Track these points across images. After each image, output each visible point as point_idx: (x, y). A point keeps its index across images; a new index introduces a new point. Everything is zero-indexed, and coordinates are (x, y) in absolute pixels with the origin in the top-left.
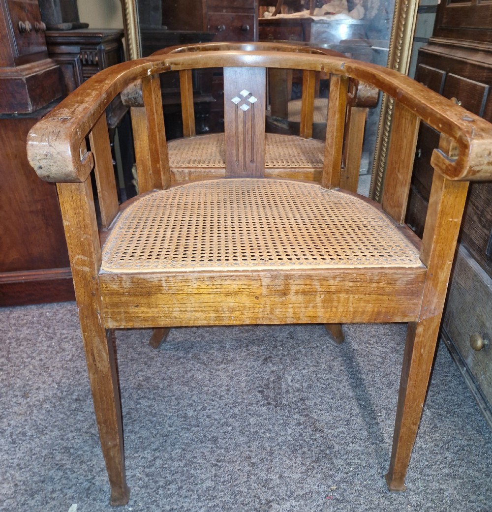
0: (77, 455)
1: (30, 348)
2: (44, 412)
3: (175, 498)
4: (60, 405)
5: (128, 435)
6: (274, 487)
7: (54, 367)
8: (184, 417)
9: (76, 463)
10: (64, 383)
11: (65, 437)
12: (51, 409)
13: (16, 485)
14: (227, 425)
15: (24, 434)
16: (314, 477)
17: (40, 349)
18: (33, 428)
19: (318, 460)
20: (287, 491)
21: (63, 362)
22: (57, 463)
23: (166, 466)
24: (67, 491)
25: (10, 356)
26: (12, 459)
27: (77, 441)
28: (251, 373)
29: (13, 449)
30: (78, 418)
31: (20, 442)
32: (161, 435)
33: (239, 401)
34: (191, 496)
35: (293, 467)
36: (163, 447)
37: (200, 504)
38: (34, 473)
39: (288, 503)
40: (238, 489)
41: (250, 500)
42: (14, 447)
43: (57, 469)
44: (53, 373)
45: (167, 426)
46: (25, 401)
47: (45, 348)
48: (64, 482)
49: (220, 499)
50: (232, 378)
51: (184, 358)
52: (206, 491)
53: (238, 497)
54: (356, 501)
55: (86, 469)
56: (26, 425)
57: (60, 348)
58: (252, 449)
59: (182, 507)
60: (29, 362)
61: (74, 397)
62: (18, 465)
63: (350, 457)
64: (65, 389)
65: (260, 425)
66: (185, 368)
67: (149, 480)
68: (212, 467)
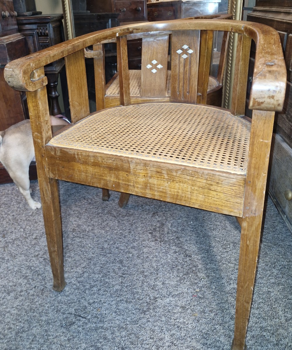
0: (35, 270)
1: (6, 209)
2: (16, 246)
3: (96, 295)
4: (25, 241)
5: (67, 259)
6: (159, 289)
7: (21, 219)
8: (101, 248)
9: (35, 275)
10: (27, 229)
12: (19, 244)
14: (129, 253)
16: (185, 284)
17: (13, 209)
18: (9, 255)
19: (187, 274)
20: (167, 292)
21: (27, 217)
22: (23, 275)
24: (30, 291)
27: (36, 262)
28: (144, 222)
30: (36, 249)
32: (87, 258)
33: (137, 238)
34: (106, 294)
35: (171, 278)
36: (88, 266)
37: (112, 299)
38: (9, 281)
39: (168, 299)
40: (136, 291)
41: (143, 297)
43: (24, 279)
44: (21, 223)
45: (91, 253)
46: (4, 240)
47: (16, 209)
48: (28, 286)
49: (125, 296)
50: (132, 225)
51: (102, 213)
52: (115, 292)
53: (136, 295)
55: (41, 278)
56: (4, 253)
57: (25, 208)
58: (145, 267)
59: (101, 301)
60: (6, 217)
61: (34, 237)
64: (28, 233)
65: (150, 253)
66: (103, 219)
67: (80, 285)
68: (119, 277)
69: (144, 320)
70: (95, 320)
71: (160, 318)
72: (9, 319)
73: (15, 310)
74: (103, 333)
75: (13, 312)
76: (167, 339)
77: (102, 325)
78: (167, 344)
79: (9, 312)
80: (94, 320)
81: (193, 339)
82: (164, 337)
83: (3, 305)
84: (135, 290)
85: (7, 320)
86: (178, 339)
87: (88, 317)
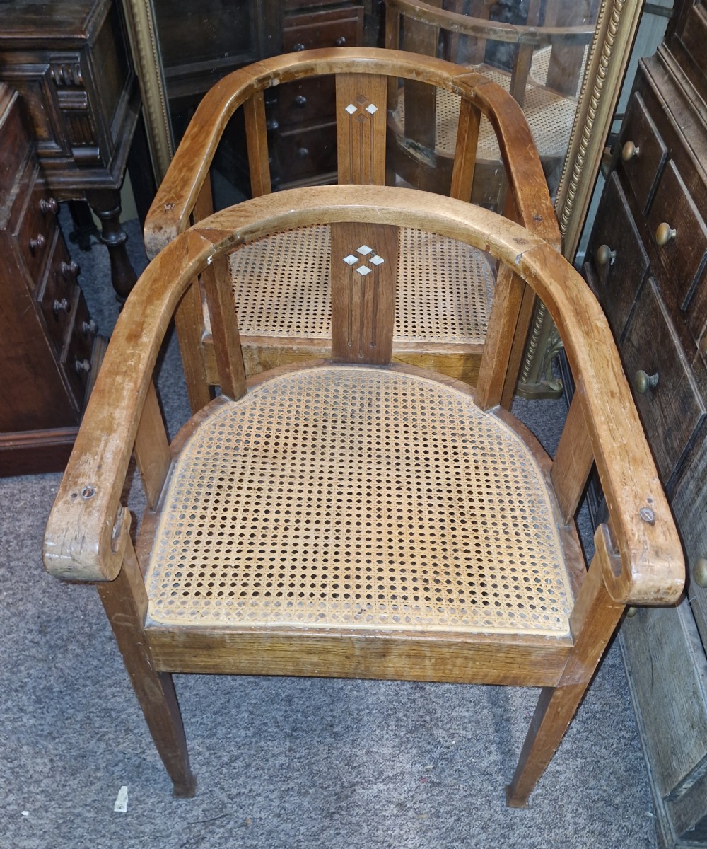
0: (120, 719)
2: (71, 656)
3: (242, 779)
4: (90, 645)
5: (181, 691)
6: (359, 766)
9: (121, 731)
10: (91, 611)
11: (103, 694)
12: (79, 652)
13: (51, 760)
15: (50, 689)
16: (408, 753)
18: (61, 680)
19: (414, 730)
20: (374, 771)
22: (96, 730)
23: (231, 735)
24: (113, 769)
25: (12, 564)
26: (41, 725)
27: (118, 699)
29: (39, 711)
34: (261, 775)
35: (384, 739)
36: (225, 709)
37: (272, 787)
38: (70, 744)
39: (375, 787)
40: (316, 768)
41: (330, 782)
42: (40, 708)
43: (98, 740)
44: (75, 595)
48: (109, 757)
49: (295, 781)
52: (279, 770)
53: (316, 778)
55: (134, 739)
56: (50, 676)
58: (335, 713)
59: (251, 791)
61: (108, 634)
62: (50, 733)
63: (454, 726)
64: (94, 621)
67: (210, 755)
69: (331, 832)
70: (241, 832)
72: (82, 830)
73: (89, 811)
75: (88, 815)
79: (79, 815)
80: (239, 832)
83: (66, 801)
85: (79, 832)
87: (229, 826)
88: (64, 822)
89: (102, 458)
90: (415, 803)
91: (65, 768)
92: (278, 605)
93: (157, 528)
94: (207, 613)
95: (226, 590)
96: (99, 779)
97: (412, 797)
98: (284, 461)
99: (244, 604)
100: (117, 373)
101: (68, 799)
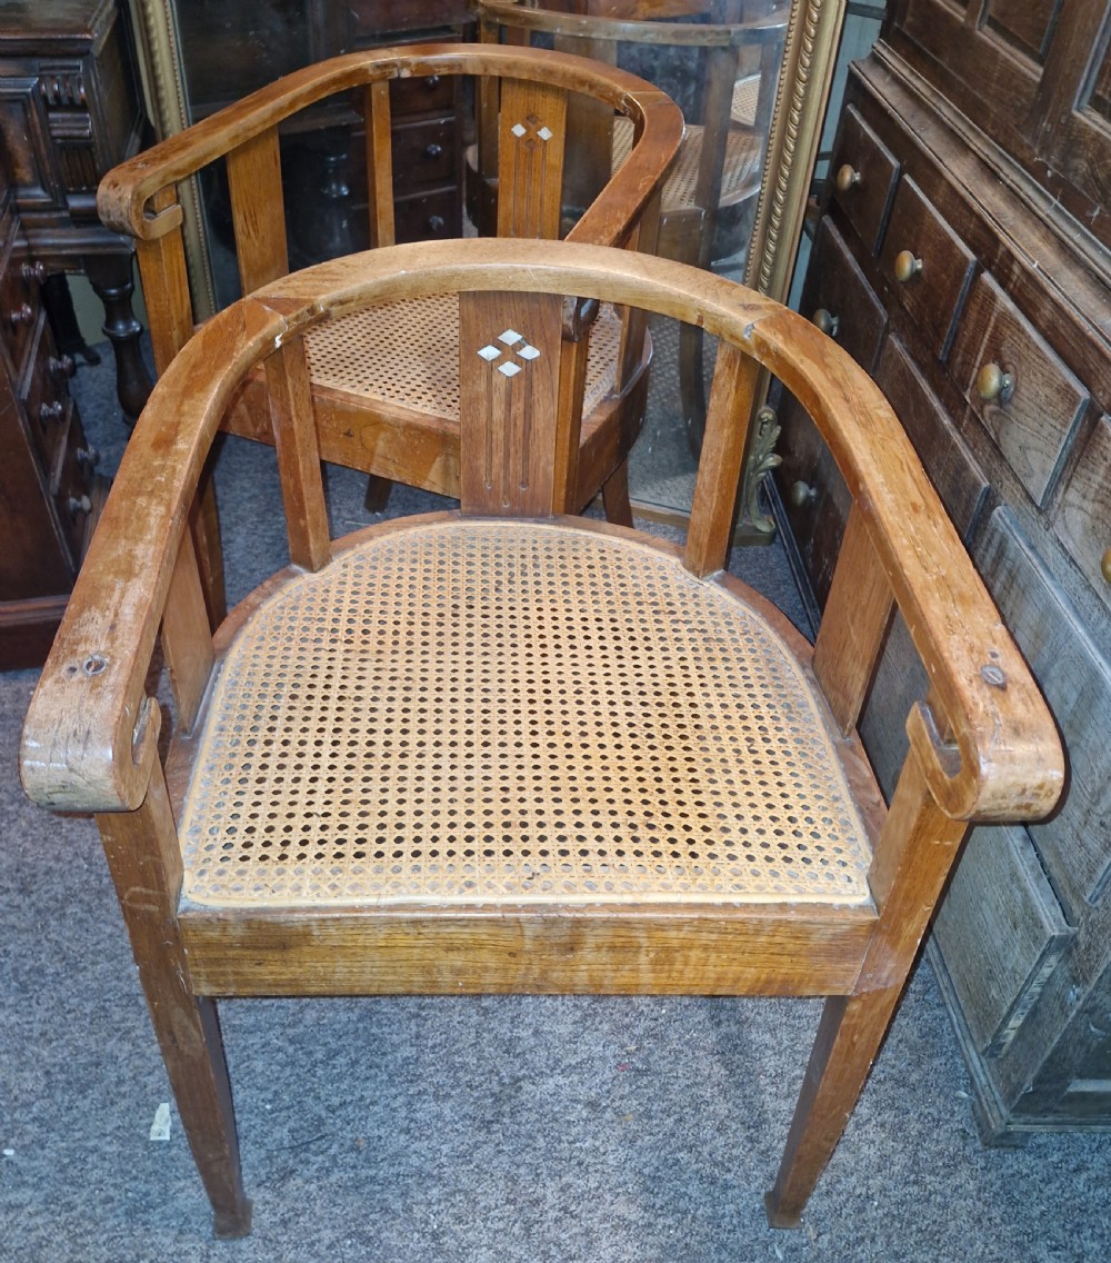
2: (72, 922)
3: (346, 1082)
4: (100, 906)
6: (524, 1053)
10: (100, 858)
11: (124, 974)
12: (84, 916)
13: (47, 1073)
15: (40, 971)
18: (56, 958)
20: (547, 1059)
22: (116, 1026)
23: (325, 1021)
24: (145, 1079)
26: (28, 1023)
29: (25, 1003)
31: (37, 987)
34: (376, 1075)
35: (559, 1013)
37: (394, 1091)
38: (76, 1048)
39: (551, 1081)
41: (483, 1078)
42: (27, 999)
43: (120, 1039)
46: (28, 901)
48: (138, 1062)
49: (429, 1080)
52: (402, 1066)
53: (460, 1074)
54: (671, 1071)
56: (40, 952)
59: (362, 1098)
62: (43, 1034)
67: (296, 1050)
68: (409, 1019)
69: (489, 1150)
70: (351, 1158)
71: (530, 1142)
72: (100, 1172)
73: (110, 1143)
74: (378, 1196)
75: (108, 1149)
76: (551, 1200)
77: (372, 1172)
78: (553, 1214)
79: (95, 1150)
80: (347, 1160)
81: (618, 1194)
82: (545, 1196)
83: (73, 1130)
84: (458, 1059)
85: (95, 1175)
86: (578, 1199)
87: (332, 1151)
88: (72, 1162)
89: (116, 615)
90: (613, 1101)
91: (69, 1083)
92: (397, 870)
93: (193, 760)
94: (280, 887)
95: (312, 850)
96: (124, 1096)
97: (608, 1092)
98: (395, 657)
99: (341, 871)
100: (139, 494)
101: (76, 1127)
